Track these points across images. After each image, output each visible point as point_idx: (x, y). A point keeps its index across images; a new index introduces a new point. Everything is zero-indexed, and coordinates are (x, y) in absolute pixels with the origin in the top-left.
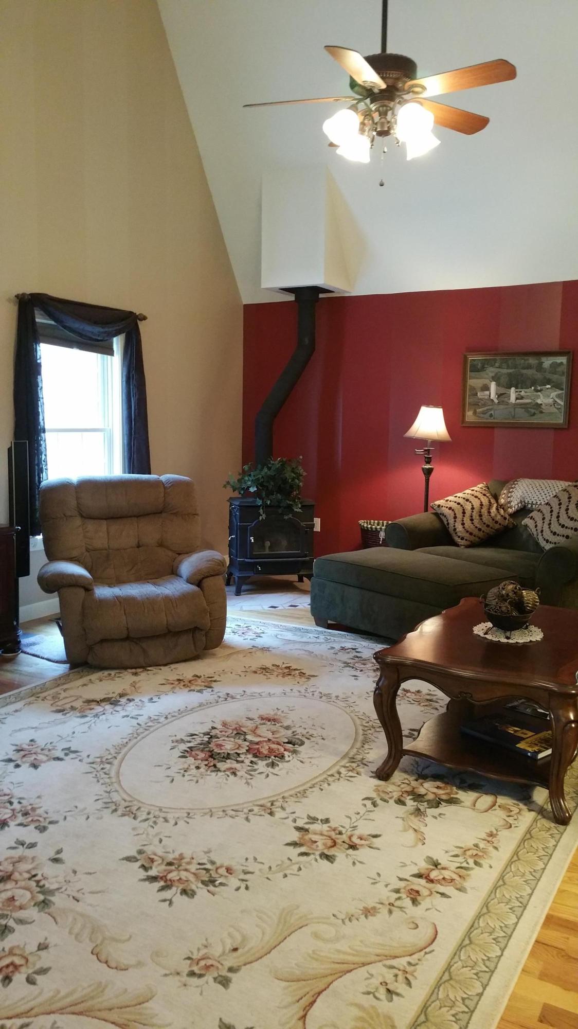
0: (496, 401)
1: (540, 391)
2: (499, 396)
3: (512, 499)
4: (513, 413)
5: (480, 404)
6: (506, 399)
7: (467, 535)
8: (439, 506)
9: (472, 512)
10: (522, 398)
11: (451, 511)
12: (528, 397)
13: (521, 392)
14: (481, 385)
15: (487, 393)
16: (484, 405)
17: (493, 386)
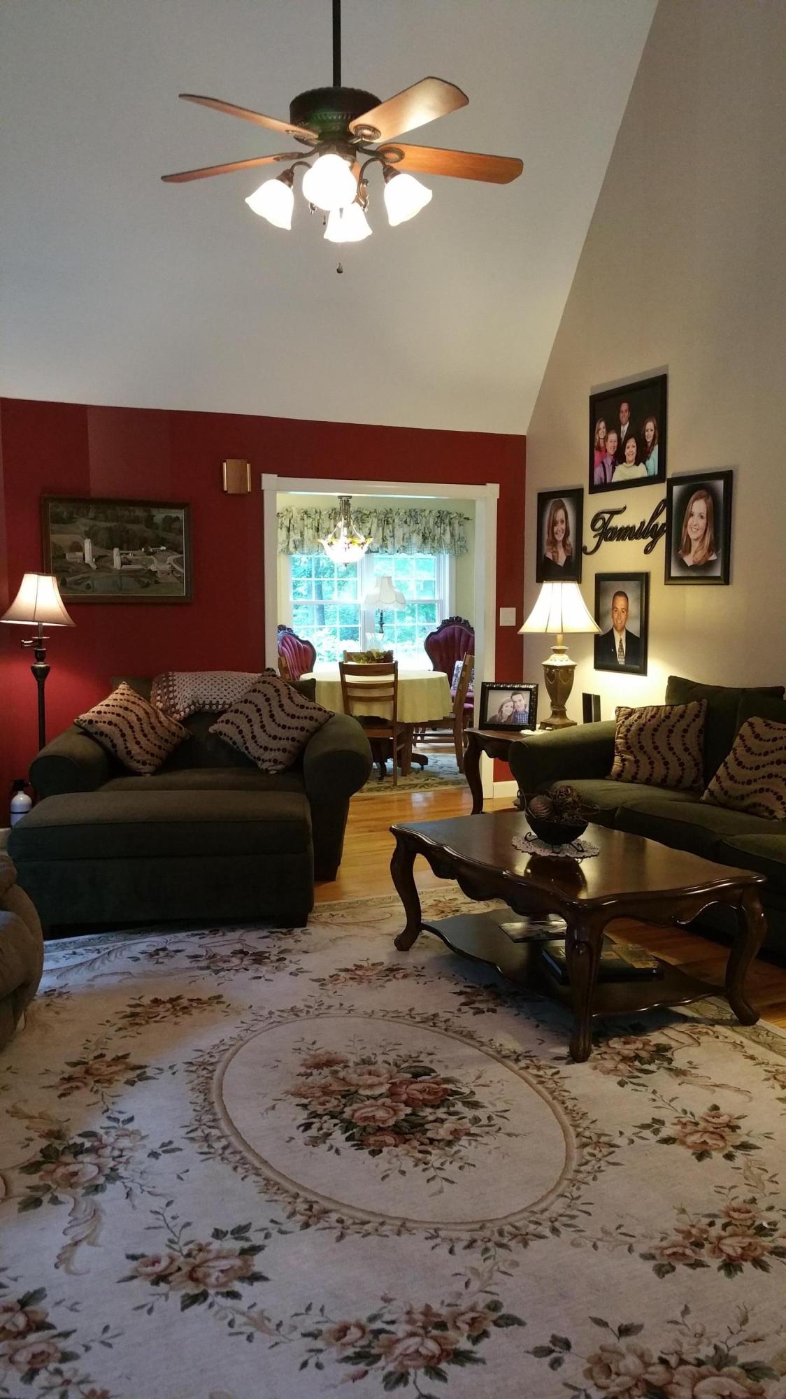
0: (94, 566)
1: (153, 554)
2: (98, 559)
3: (176, 700)
4: (119, 583)
5: (70, 570)
6: (108, 564)
7: (147, 757)
8: (91, 722)
9: (141, 724)
10: (129, 563)
11: (113, 728)
12: (137, 562)
13: (127, 554)
14: (70, 543)
15: (80, 554)
16: (77, 572)
17: (87, 545)
